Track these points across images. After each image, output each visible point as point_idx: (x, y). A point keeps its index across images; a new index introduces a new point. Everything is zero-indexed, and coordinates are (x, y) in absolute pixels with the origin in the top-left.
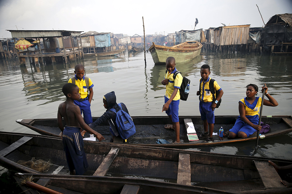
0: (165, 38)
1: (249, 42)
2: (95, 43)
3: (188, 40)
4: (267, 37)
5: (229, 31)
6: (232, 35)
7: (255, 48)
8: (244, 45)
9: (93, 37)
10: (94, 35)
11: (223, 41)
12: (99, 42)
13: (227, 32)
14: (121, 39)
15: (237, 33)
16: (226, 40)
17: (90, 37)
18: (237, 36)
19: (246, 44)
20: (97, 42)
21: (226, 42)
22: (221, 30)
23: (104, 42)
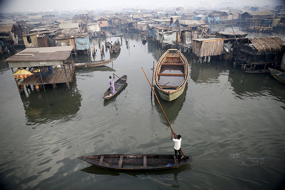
0: (133, 24)
1: (223, 53)
2: (75, 45)
3: (165, 41)
4: (239, 53)
5: (208, 44)
6: (210, 48)
7: (227, 58)
8: (218, 56)
9: (73, 39)
10: (74, 38)
11: (202, 53)
12: (79, 45)
13: (206, 45)
14: (90, 26)
15: (214, 46)
16: (205, 52)
17: (70, 40)
18: (214, 48)
19: (220, 55)
20: (77, 44)
21: (205, 54)
22: (201, 44)
23: (85, 45)
